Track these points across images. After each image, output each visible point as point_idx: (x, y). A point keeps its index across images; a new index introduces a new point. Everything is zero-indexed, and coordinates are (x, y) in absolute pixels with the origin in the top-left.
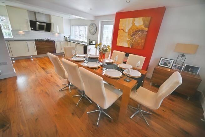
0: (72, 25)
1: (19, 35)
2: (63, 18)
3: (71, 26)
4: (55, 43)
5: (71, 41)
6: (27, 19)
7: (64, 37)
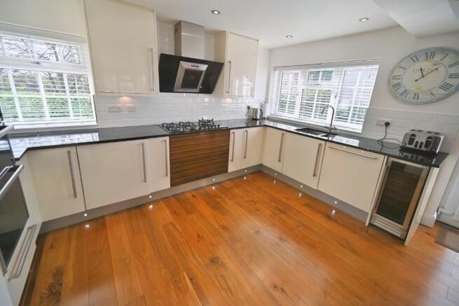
0: (275, 69)
1: (118, 110)
2: (260, 42)
3: (272, 72)
4: (232, 136)
5: (267, 123)
6: (152, 50)
7: (249, 108)
